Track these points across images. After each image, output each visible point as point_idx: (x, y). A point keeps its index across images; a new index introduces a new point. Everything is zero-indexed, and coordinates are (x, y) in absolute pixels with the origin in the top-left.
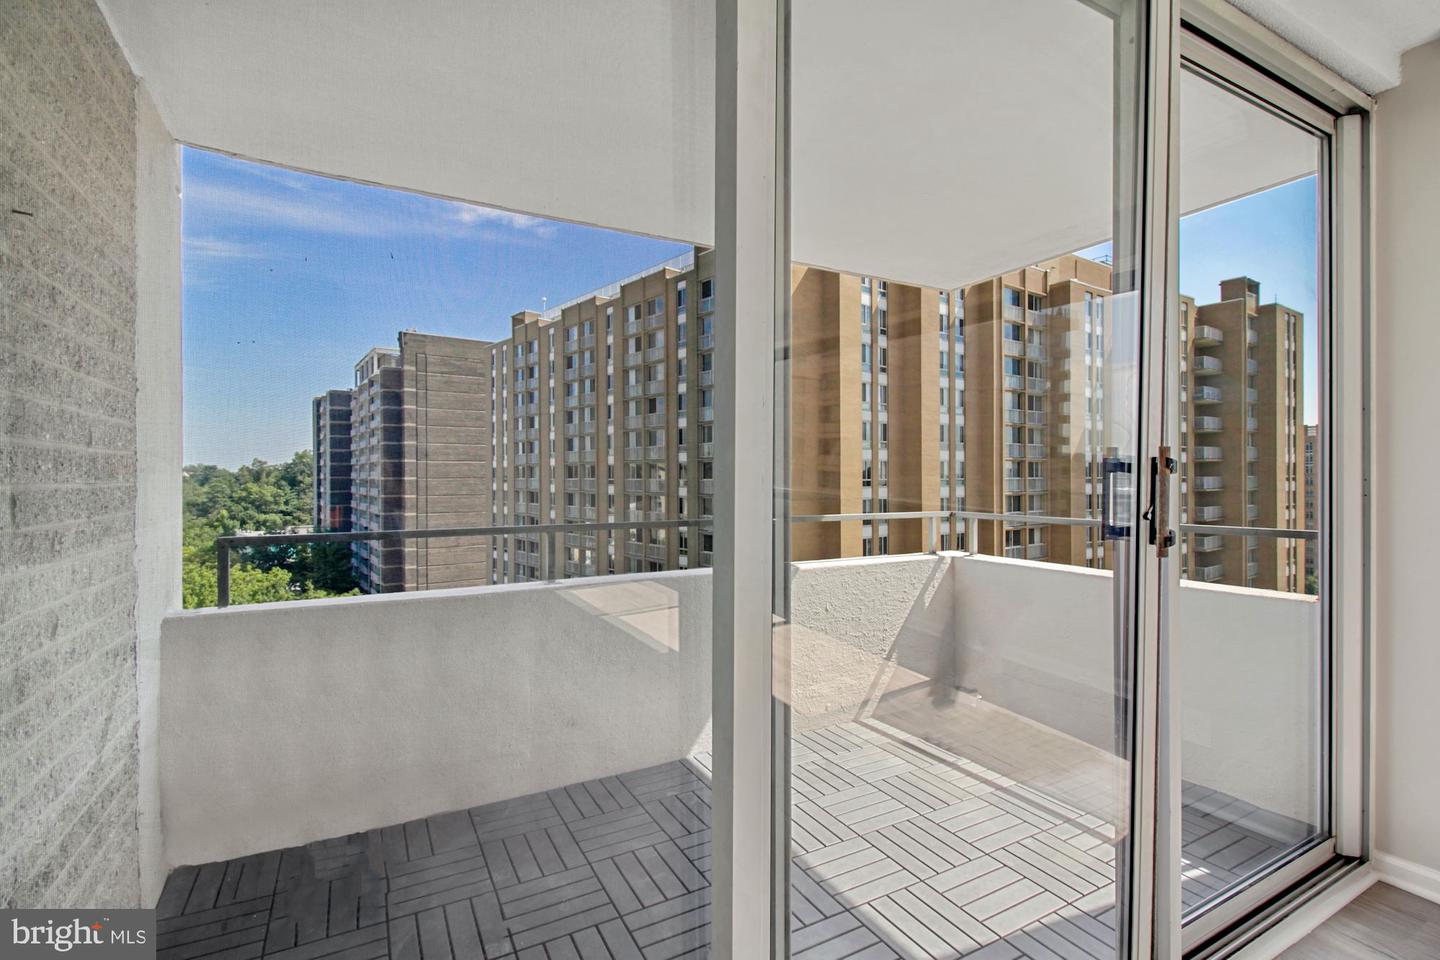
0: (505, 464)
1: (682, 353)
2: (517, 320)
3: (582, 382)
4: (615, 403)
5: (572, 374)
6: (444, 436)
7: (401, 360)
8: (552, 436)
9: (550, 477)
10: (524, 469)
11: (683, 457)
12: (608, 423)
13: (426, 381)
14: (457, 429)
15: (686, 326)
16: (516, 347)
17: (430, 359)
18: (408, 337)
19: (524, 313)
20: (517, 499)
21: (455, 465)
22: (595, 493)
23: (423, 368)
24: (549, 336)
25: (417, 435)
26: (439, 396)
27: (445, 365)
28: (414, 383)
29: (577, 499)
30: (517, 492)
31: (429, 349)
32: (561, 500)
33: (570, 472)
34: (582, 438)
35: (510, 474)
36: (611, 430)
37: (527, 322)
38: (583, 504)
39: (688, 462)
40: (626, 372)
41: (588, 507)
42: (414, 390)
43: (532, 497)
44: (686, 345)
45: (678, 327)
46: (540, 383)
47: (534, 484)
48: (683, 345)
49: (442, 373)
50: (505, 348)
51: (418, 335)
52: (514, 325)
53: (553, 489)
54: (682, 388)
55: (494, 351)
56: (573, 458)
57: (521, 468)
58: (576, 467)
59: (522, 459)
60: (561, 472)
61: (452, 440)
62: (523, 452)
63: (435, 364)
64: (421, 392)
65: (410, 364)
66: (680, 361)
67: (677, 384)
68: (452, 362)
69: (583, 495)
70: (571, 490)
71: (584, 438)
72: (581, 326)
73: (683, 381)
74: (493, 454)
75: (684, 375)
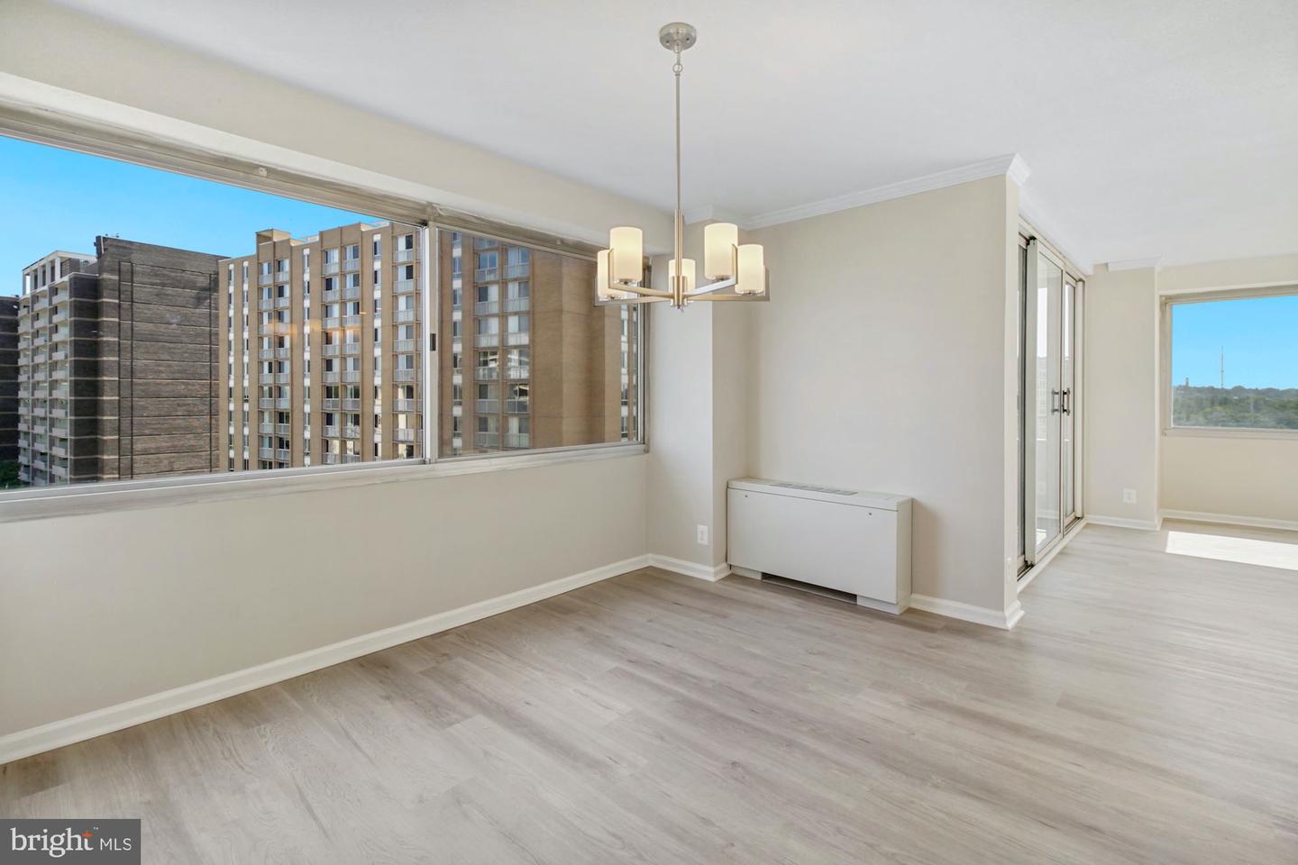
0: (246, 383)
1: (457, 284)
2: (261, 237)
3: (343, 304)
4: (383, 326)
5: (332, 296)
6: (155, 353)
7: (100, 267)
8: (307, 356)
9: (304, 397)
10: (270, 389)
11: (458, 380)
12: (374, 345)
13: (132, 292)
14: (172, 345)
15: (461, 260)
16: (260, 265)
17: (137, 269)
18: (108, 242)
19: (272, 230)
20: (261, 419)
21: (168, 384)
22: (360, 413)
23: (129, 277)
24: (303, 256)
25: (119, 351)
26: (149, 309)
27: (156, 275)
28: (117, 293)
29: (337, 418)
30: (261, 413)
31: (136, 257)
32: (318, 420)
33: (329, 392)
34: (343, 359)
35: (253, 395)
36: (378, 352)
37: (275, 240)
38: (343, 423)
39: (463, 383)
40: (395, 297)
41: (350, 425)
42: (117, 301)
43: (282, 417)
44: (462, 276)
45: (454, 260)
46: (291, 302)
47: (284, 405)
48: (458, 276)
49: (152, 284)
50: (246, 264)
51: (120, 241)
52: (258, 242)
53: (307, 409)
54: (457, 316)
55: (232, 267)
56: (333, 378)
57: (266, 388)
58: (337, 388)
59: (268, 379)
60: (318, 392)
61: (165, 356)
62: (270, 371)
63: (143, 273)
64: (126, 305)
65: (112, 271)
66: (455, 291)
67: (452, 312)
68: (165, 272)
69: (344, 415)
70: (329, 410)
71: (345, 359)
72: (343, 249)
73: (458, 309)
74: (230, 373)
75: (458, 304)
